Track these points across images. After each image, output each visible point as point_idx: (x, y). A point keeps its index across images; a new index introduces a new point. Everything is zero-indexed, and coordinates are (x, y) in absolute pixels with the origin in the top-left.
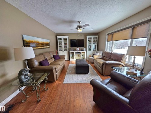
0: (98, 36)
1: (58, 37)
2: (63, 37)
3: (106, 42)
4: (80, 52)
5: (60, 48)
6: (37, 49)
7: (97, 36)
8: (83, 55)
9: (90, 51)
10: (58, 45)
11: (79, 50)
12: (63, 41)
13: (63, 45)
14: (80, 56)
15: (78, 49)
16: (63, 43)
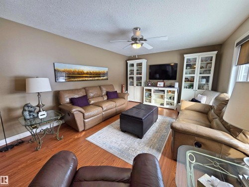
0: (216, 52)
1: (129, 62)
2: (135, 62)
3: (234, 69)
4: (164, 91)
5: (131, 80)
6: (78, 81)
7: (213, 54)
8: (172, 98)
9: (190, 90)
10: (129, 76)
11: (163, 86)
12: (135, 68)
13: (135, 76)
14: (164, 99)
15: (161, 84)
16: (135, 72)
